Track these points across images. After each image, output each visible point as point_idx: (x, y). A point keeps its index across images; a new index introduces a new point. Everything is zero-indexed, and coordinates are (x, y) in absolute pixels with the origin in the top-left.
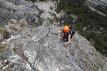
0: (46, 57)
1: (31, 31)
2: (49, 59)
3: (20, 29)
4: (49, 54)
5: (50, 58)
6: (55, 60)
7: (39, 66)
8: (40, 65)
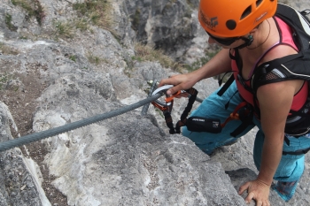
0: (151, 168)
1: (130, 65)
2: (166, 181)
3: (64, 20)
4: (175, 156)
5: (175, 177)
6: (195, 194)
7: (91, 190)
8: (99, 186)
